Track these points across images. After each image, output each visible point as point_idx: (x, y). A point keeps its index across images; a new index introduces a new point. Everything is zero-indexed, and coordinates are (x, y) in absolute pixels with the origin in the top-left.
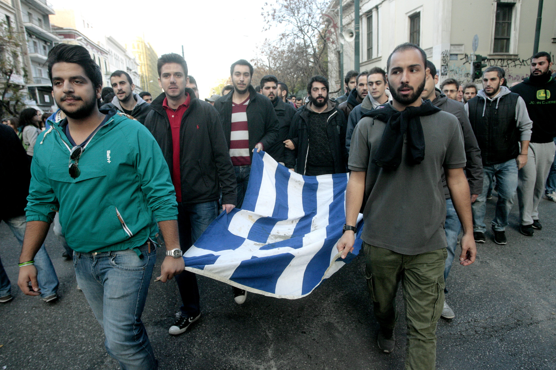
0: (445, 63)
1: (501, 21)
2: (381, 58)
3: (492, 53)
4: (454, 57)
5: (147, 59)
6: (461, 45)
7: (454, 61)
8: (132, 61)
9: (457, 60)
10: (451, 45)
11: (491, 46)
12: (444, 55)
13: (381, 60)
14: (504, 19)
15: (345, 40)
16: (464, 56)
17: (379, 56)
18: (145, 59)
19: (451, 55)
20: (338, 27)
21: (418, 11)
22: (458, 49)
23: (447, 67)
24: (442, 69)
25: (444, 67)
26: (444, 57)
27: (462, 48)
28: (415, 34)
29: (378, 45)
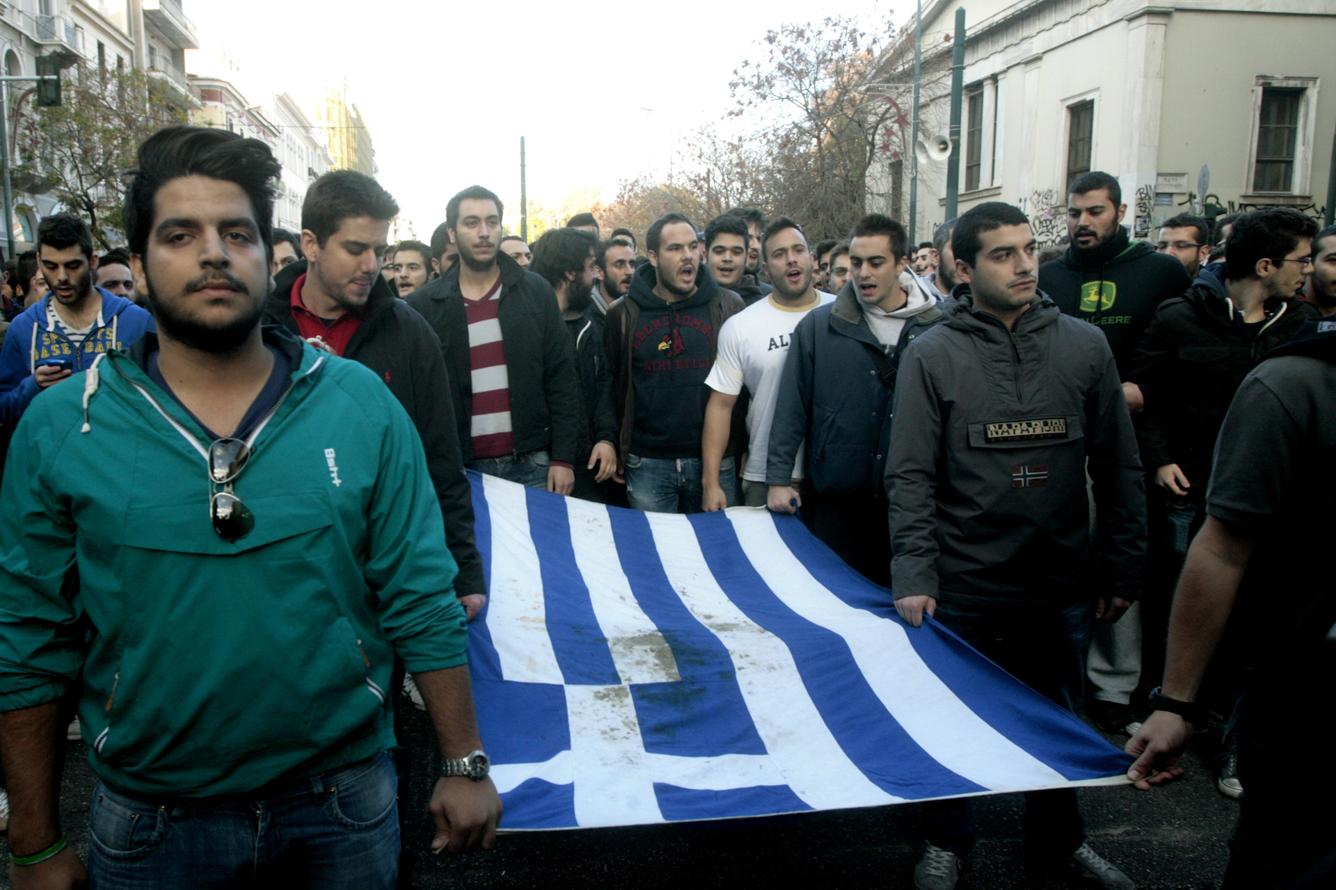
0: (1144, 211)
1: (1272, 125)
2: (1001, 191)
3: (1250, 192)
4: (1166, 200)
5: (348, 146)
6: (1182, 175)
7: (1167, 208)
8: (319, 151)
9: (1170, 205)
10: (1159, 175)
11: (1248, 178)
12: (1143, 195)
13: (999, 194)
14: (1280, 119)
15: (928, 157)
16: (1186, 198)
17: (995, 185)
18: (345, 148)
19: (1158, 194)
20: (907, 123)
21: (1088, 97)
22: (1174, 183)
23: (1147, 220)
24: (1138, 223)
25: (1142, 219)
26: (1142, 199)
27: (1184, 181)
28: (1081, 144)
29: (994, 161)
